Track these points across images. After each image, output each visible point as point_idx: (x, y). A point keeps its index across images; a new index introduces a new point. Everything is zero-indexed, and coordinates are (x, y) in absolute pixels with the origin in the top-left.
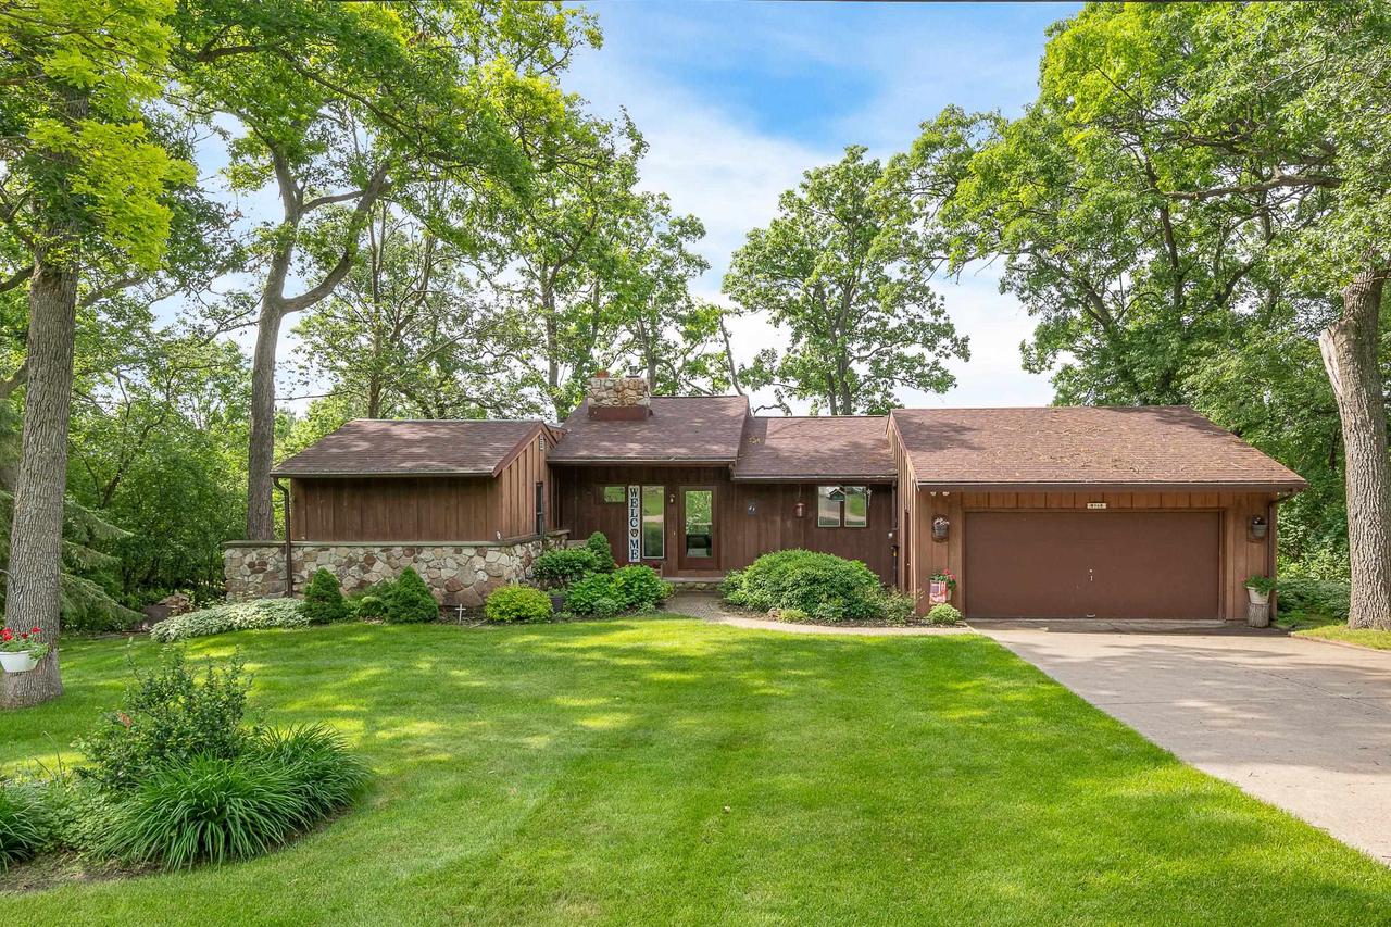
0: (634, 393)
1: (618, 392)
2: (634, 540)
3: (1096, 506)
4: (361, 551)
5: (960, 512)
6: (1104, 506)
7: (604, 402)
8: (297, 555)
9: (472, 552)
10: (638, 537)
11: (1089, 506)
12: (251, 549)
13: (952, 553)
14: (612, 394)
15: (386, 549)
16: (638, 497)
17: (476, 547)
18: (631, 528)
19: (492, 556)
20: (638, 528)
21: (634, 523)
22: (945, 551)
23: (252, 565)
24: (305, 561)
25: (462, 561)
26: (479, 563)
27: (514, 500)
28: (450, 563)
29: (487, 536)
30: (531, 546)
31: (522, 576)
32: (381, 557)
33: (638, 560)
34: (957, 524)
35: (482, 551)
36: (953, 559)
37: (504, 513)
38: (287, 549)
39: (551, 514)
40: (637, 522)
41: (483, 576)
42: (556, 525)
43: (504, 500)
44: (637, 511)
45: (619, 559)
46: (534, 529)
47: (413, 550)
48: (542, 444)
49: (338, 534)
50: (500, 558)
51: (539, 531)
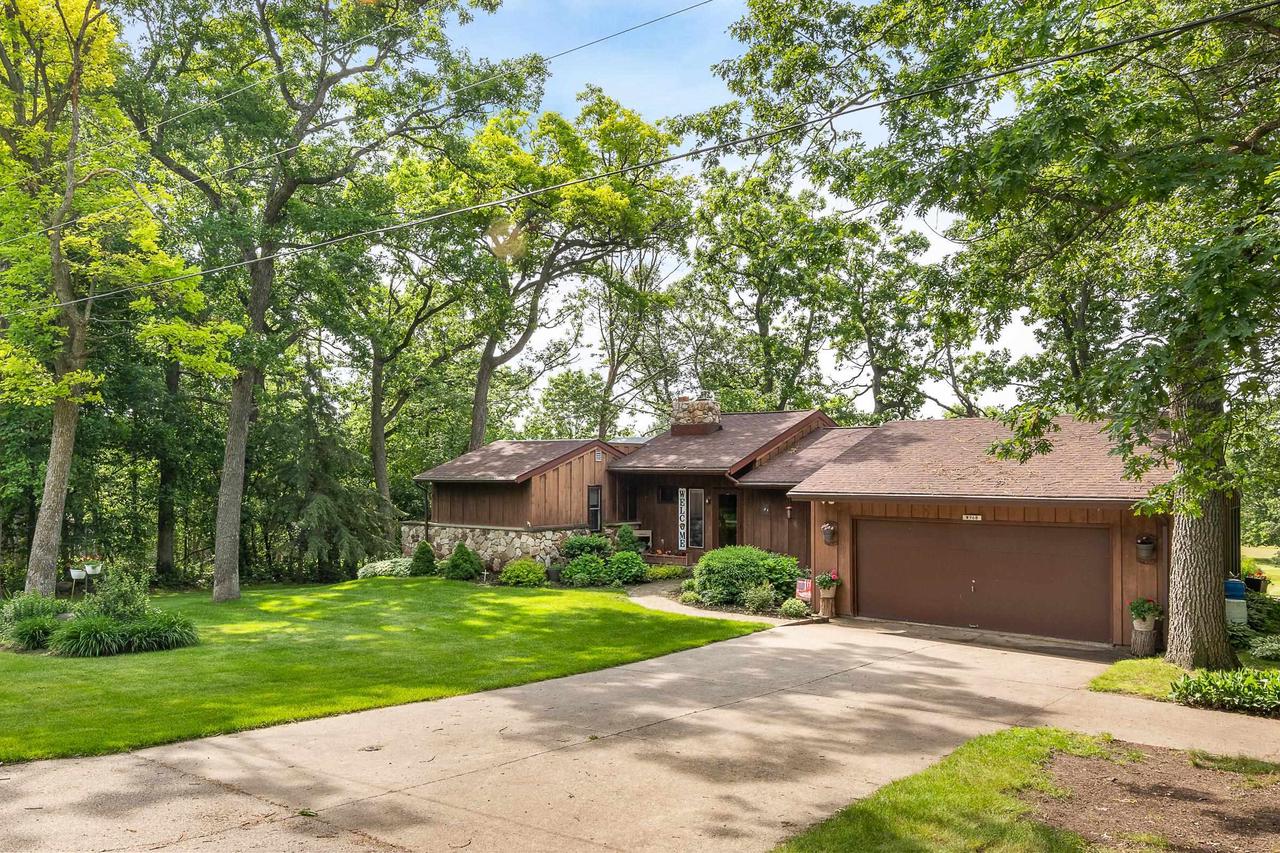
0: (700, 413)
1: (690, 413)
2: (682, 531)
3: (972, 518)
4: (460, 531)
5: (848, 519)
6: (979, 518)
7: (681, 421)
8: (432, 532)
9: (512, 535)
10: (685, 530)
11: (964, 517)
12: (414, 526)
13: (841, 555)
14: (686, 414)
15: (473, 530)
16: (685, 497)
17: (516, 531)
18: (680, 522)
19: (524, 538)
20: (685, 522)
22: (836, 553)
23: (413, 537)
24: (435, 536)
25: (509, 541)
26: (517, 543)
27: (551, 499)
28: (503, 542)
29: (522, 524)
30: (569, 533)
31: (555, 554)
32: (470, 535)
33: (684, 549)
34: (846, 530)
35: (519, 534)
36: (842, 561)
37: (533, 508)
38: (427, 527)
39: (614, 509)
40: (684, 518)
41: (519, 552)
42: (623, 518)
43: (533, 499)
44: (684, 509)
45: (671, 547)
46: (584, 520)
47: (485, 532)
48: (599, 457)
49: (452, 519)
50: (528, 540)
51: (594, 522)
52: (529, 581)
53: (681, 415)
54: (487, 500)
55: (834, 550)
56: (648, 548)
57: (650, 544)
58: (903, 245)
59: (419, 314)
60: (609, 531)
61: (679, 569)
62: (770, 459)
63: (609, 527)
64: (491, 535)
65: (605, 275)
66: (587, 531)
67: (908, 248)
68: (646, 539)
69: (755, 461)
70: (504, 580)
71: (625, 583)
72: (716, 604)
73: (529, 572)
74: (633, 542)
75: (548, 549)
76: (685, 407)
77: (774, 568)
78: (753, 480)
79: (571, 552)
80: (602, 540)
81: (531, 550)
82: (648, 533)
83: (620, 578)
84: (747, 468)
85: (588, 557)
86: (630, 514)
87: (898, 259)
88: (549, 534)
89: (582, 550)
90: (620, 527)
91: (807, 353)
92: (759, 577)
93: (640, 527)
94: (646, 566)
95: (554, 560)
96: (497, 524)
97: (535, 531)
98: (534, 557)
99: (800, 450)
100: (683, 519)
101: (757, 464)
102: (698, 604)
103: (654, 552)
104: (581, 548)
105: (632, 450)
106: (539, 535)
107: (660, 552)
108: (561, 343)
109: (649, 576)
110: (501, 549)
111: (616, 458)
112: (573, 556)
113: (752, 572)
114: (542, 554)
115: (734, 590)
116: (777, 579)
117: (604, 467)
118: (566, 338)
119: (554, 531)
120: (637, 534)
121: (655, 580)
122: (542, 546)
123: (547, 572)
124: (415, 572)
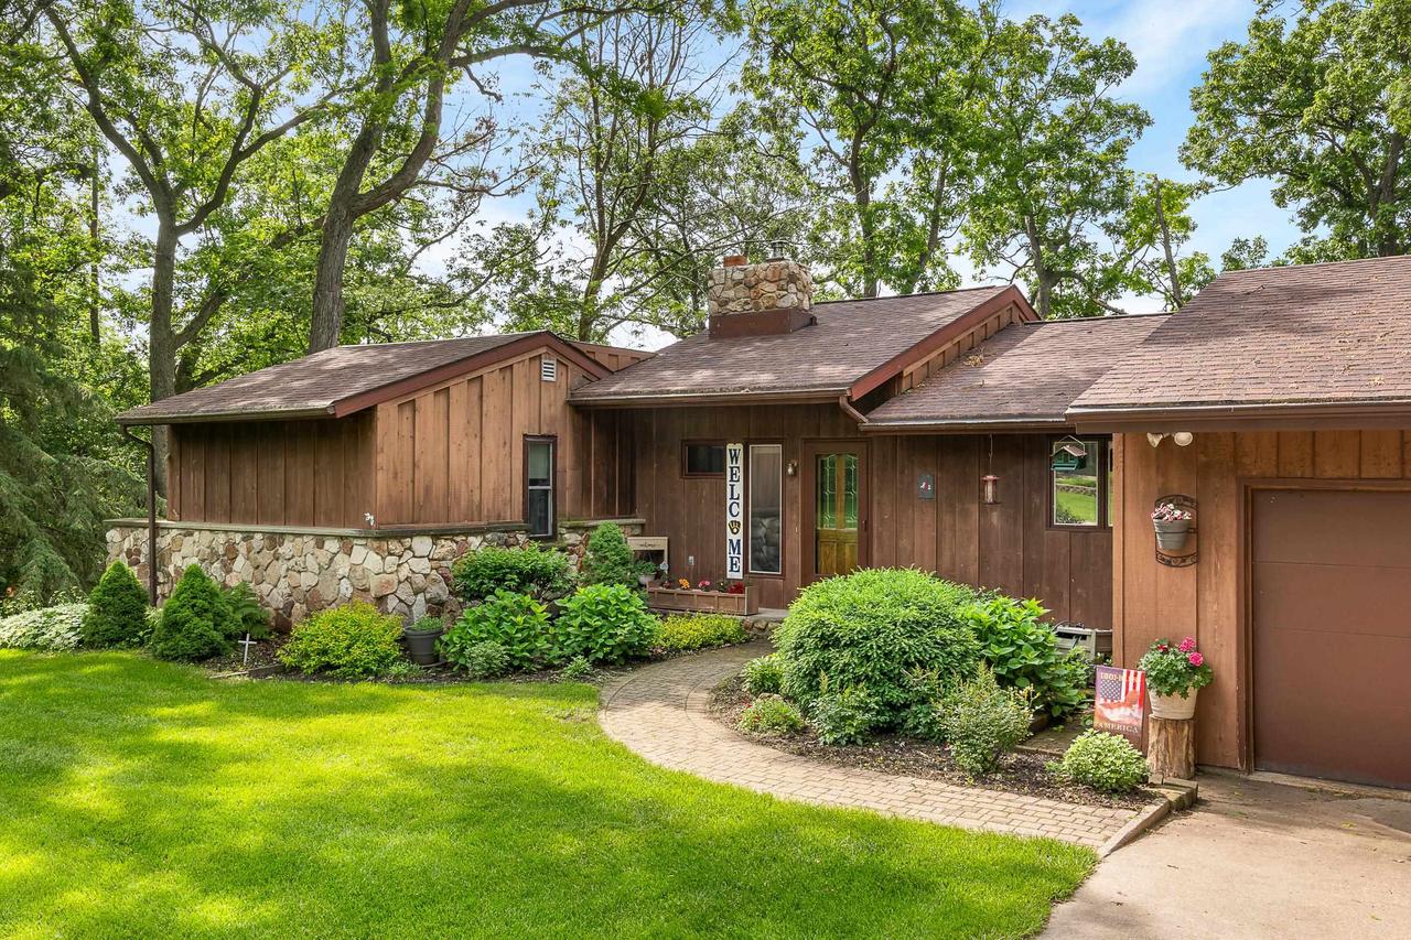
0: (772, 287)
1: (750, 288)
2: (735, 538)
4: (222, 538)
5: (1233, 487)
7: (731, 306)
8: (164, 542)
9: (331, 547)
10: (740, 536)
12: (130, 530)
13: (1208, 596)
14: (742, 292)
15: (248, 536)
16: (740, 463)
17: (341, 538)
18: (729, 518)
19: (359, 553)
20: (740, 519)
21: (735, 509)
22: (1190, 589)
23: (129, 553)
24: (171, 552)
25: (324, 560)
26: (343, 565)
27: (430, 458)
28: (311, 563)
29: (357, 520)
30: (475, 541)
31: (440, 590)
32: (242, 548)
33: (739, 576)
34: (1226, 523)
35: (346, 544)
36: (1211, 610)
37: (381, 479)
38: (156, 530)
39: (586, 490)
40: (738, 510)
41: (346, 588)
42: (607, 512)
43: (381, 459)
44: (739, 489)
45: (710, 575)
46: (515, 513)
47: (274, 540)
48: (551, 371)
49: (207, 512)
50: (367, 559)
51: (538, 517)
52: (353, 664)
53: (731, 294)
54: (280, 462)
55: (1185, 579)
56: (659, 575)
57: (664, 566)
58: (1091, 64)
59: (239, 140)
60: (571, 538)
61: (730, 624)
62: (930, 375)
63: (573, 529)
64: (286, 548)
65: (581, 61)
66: (521, 538)
67: (1098, 70)
68: (656, 556)
69: (900, 376)
70: (287, 660)
71: (603, 664)
72: (851, 741)
73: (354, 640)
74: (624, 563)
75: (419, 580)
76: (738, 276)
77: (991, 629)
78: (899, 414)
79: (475, 585)
80: (553, 558)
81: (374, 583)
82: (660, 543)
83: (587, 652)
84: (883, 392)
85: (509, 599)
86: (620, 498)
87: (1080, 87)
88: (422, 545)
89: (500, 581)
90: (595, 528)
91: (935, 242)
92: (964, 655)
93: (644, 530)
94: (652, 622)
95: (436, 607)
96: (302, 521)
97: (390, 534)
98: (381, 600)
99: (989, 358)
100: (736, 513)
101: (905, 384)
102: (795, 738)
103: (673, 583)
104: (499, 574)
105: (624, 362)
106: (394, 545)
107: (685, 582)
108: (519, 230)
109: (659, 642)
110: (307, 580)
111: (590, 378)
112: (478, 596)
113: (944, 644)
114: (405, 592)
115: (896, 695)
116: (1003, 660)
117: (562, 396)
118: (528, 224)
119: (436, 536)
120: (635, 544)
121: (674, 652)
122: (404, 572)
123: (403, 640)
124: (93, 639)
